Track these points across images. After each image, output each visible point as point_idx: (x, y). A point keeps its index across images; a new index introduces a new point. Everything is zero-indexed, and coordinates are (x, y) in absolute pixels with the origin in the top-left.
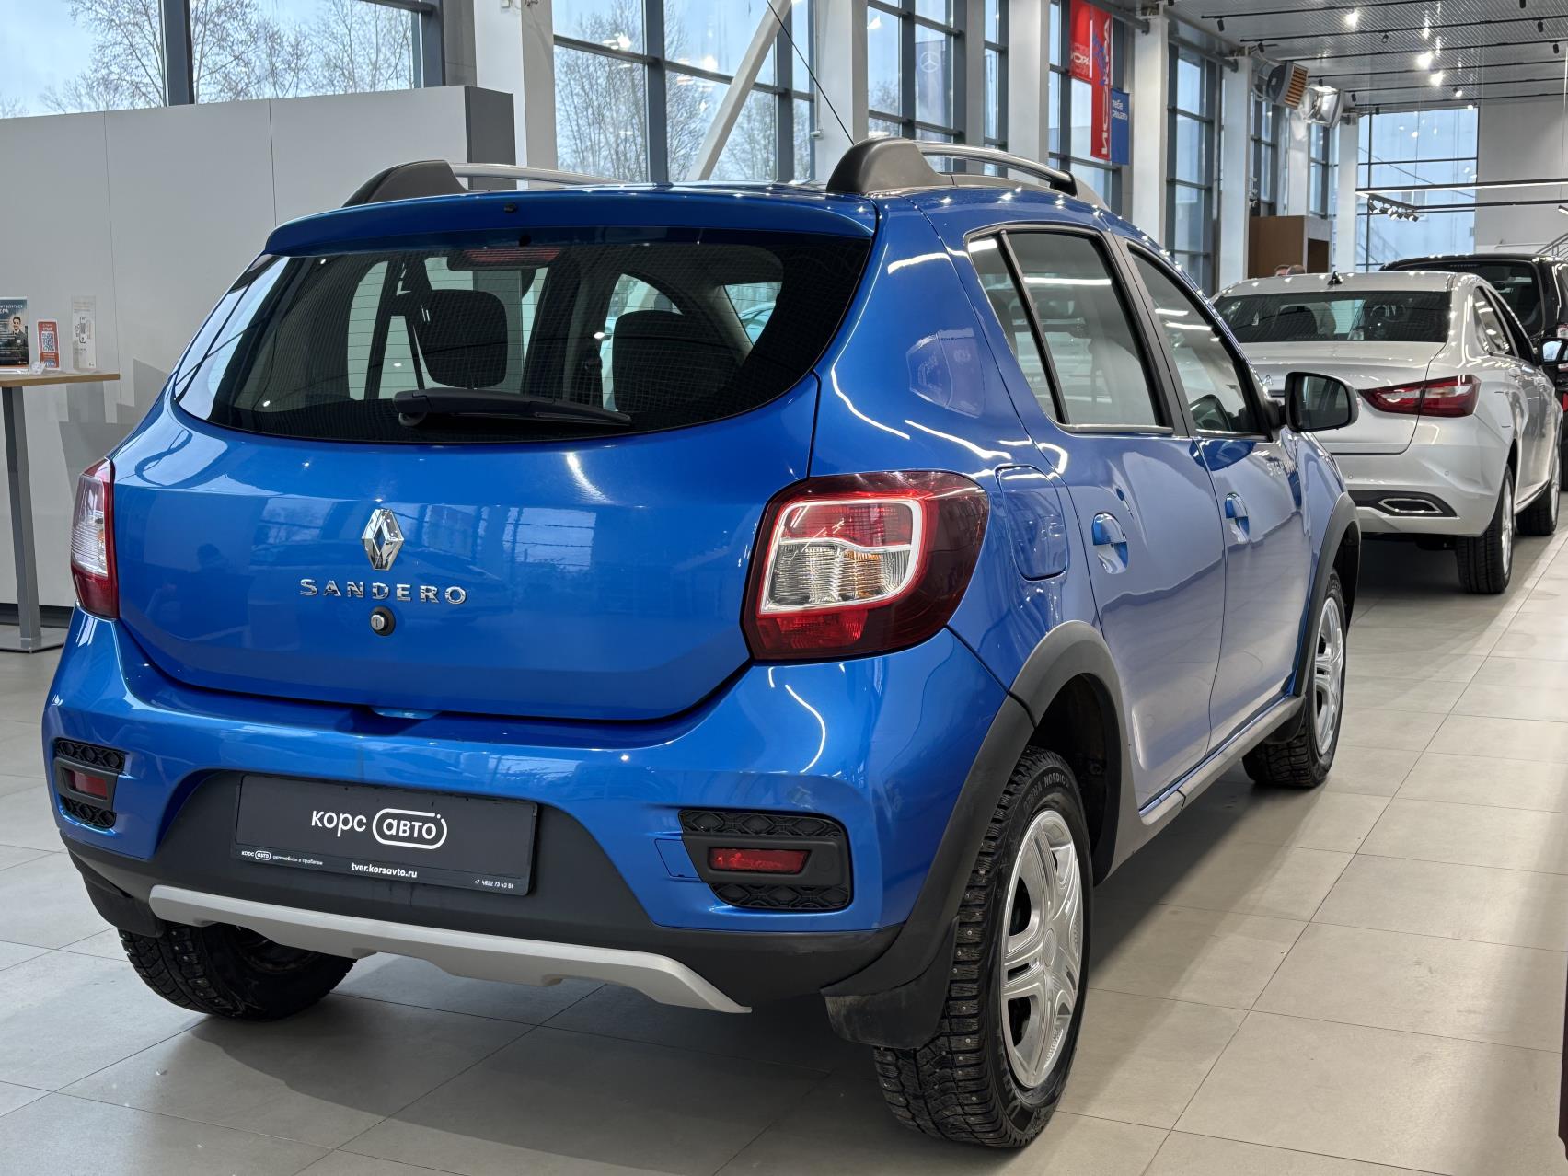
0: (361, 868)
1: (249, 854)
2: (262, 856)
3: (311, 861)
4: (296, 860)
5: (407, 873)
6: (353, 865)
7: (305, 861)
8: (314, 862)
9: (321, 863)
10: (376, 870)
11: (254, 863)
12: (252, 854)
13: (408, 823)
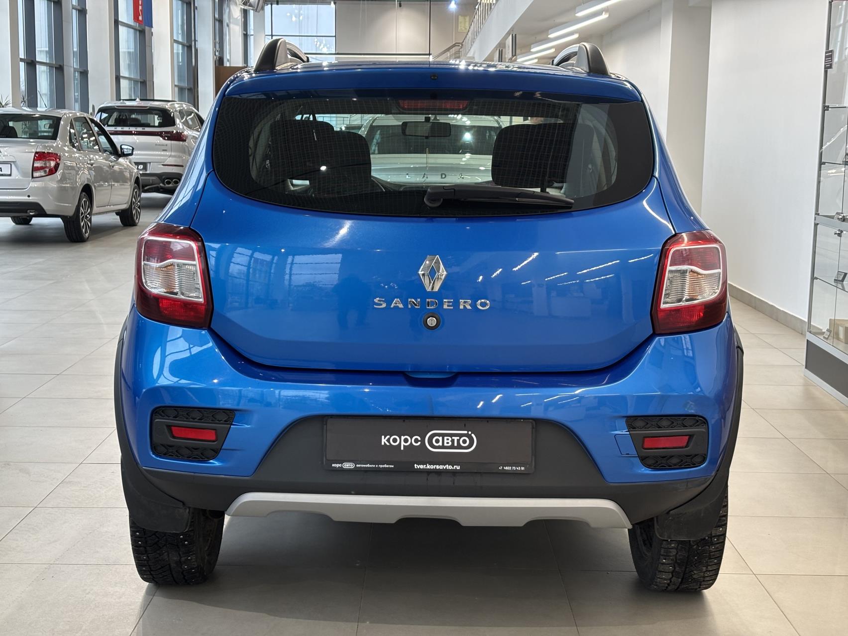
0: (422, 467)
1: (338, 465)
2: (348, 465)
3: (385, 466)
4: (374, 466)
5: (453, 467)
6: (415, 465)
7: (381, 466)
8: (387, 466)
9: (393, 466)
10: (432, 467)
11: (342, 470)
12: (340, 465)
13: (450, 439)
